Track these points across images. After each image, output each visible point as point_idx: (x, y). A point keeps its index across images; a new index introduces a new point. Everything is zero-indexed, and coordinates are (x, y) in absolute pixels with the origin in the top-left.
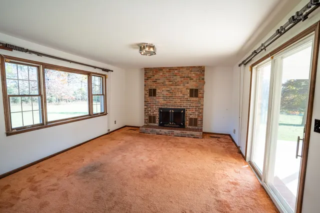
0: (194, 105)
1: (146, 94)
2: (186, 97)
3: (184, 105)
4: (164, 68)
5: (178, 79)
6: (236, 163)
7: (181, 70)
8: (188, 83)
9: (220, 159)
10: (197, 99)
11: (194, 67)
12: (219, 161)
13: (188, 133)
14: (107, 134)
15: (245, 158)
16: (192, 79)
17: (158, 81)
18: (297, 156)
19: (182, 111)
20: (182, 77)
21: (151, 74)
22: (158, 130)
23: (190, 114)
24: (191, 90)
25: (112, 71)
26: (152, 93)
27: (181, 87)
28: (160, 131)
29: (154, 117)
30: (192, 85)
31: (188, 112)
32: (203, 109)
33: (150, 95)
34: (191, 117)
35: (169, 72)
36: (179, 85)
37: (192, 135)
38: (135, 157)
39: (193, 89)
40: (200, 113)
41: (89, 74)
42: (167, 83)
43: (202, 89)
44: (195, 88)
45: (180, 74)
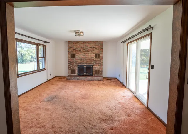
0: (97, 62)
1: (69, 57)
2: (93, 58)
3: (92, 63)
4: (80, 42)
5: (88, 48)
6: (122, 89)
7: (90, 43)
8: (94, 51)
9: (115, 88)
10: (99, 59)
11: (97, 42)
12: (115, 89)
13: (95, 78)
14: (47, 82)
15: (126, 87)
16: (96, 48)
17: (77, 49)
18: (147, 78)
19: (91, 66)
20: (91, 47)
21: (72, 45)
22: (78, 78)
23: (95, 68)
24: (96, 55)
25: (49, 43)
26: (73, 56)
27: (90, 53)
28: (79, 78)
29: (75, 71)
30: (96, 51)
31: (94, 67)
32: (102, 65)
33: (72, 58)
34: (96, 69)
35: (83, 44)
36: (89, 52)
37: (98, 79)
38: (72, 91)
39: (97, 54)
40: (101, 67)
41: (37, 45)
42: (82, 50)
43: (102, 54)
44: (98, 53)
45: (90, 45)
